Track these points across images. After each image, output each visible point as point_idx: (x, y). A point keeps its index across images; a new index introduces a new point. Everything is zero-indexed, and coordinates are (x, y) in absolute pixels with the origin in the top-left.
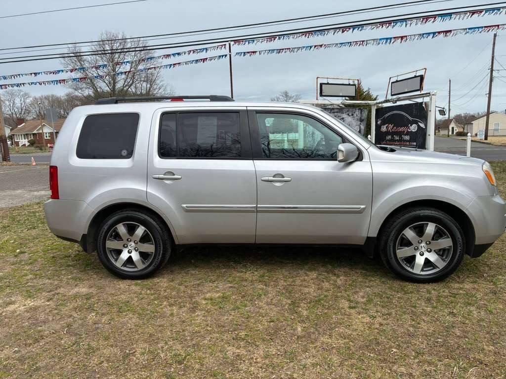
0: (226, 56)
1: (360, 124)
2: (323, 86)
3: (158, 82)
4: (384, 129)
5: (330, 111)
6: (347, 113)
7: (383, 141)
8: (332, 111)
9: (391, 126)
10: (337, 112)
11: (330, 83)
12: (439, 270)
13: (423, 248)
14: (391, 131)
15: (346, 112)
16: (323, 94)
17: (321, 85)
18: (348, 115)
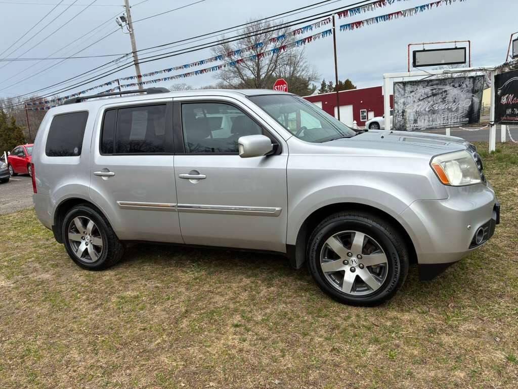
0: (330, 30)
1: (473, 96)
2: (417, 53)
3: (301, 64)
4: (504, 100)
5: (426, 84)
6: (452, 84)
7: (503, 116)
8: (430, 84)
9: (511, 96)
10: (437, 84)
11: (426, 49)
12: (373, 291)
13: (354, 262)
14: (511, 103)
15: (450, 84)
16: (417, 64)
17: (414, 53)
18: (454, 86)
